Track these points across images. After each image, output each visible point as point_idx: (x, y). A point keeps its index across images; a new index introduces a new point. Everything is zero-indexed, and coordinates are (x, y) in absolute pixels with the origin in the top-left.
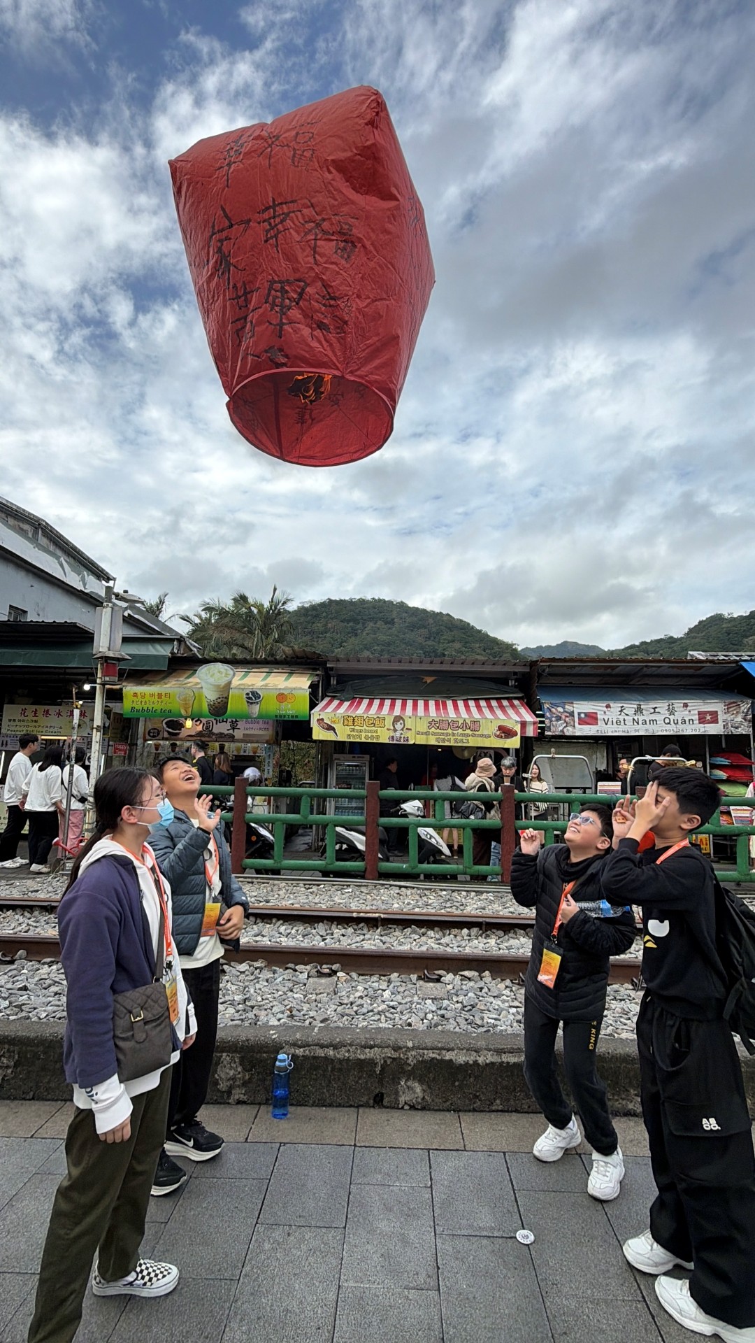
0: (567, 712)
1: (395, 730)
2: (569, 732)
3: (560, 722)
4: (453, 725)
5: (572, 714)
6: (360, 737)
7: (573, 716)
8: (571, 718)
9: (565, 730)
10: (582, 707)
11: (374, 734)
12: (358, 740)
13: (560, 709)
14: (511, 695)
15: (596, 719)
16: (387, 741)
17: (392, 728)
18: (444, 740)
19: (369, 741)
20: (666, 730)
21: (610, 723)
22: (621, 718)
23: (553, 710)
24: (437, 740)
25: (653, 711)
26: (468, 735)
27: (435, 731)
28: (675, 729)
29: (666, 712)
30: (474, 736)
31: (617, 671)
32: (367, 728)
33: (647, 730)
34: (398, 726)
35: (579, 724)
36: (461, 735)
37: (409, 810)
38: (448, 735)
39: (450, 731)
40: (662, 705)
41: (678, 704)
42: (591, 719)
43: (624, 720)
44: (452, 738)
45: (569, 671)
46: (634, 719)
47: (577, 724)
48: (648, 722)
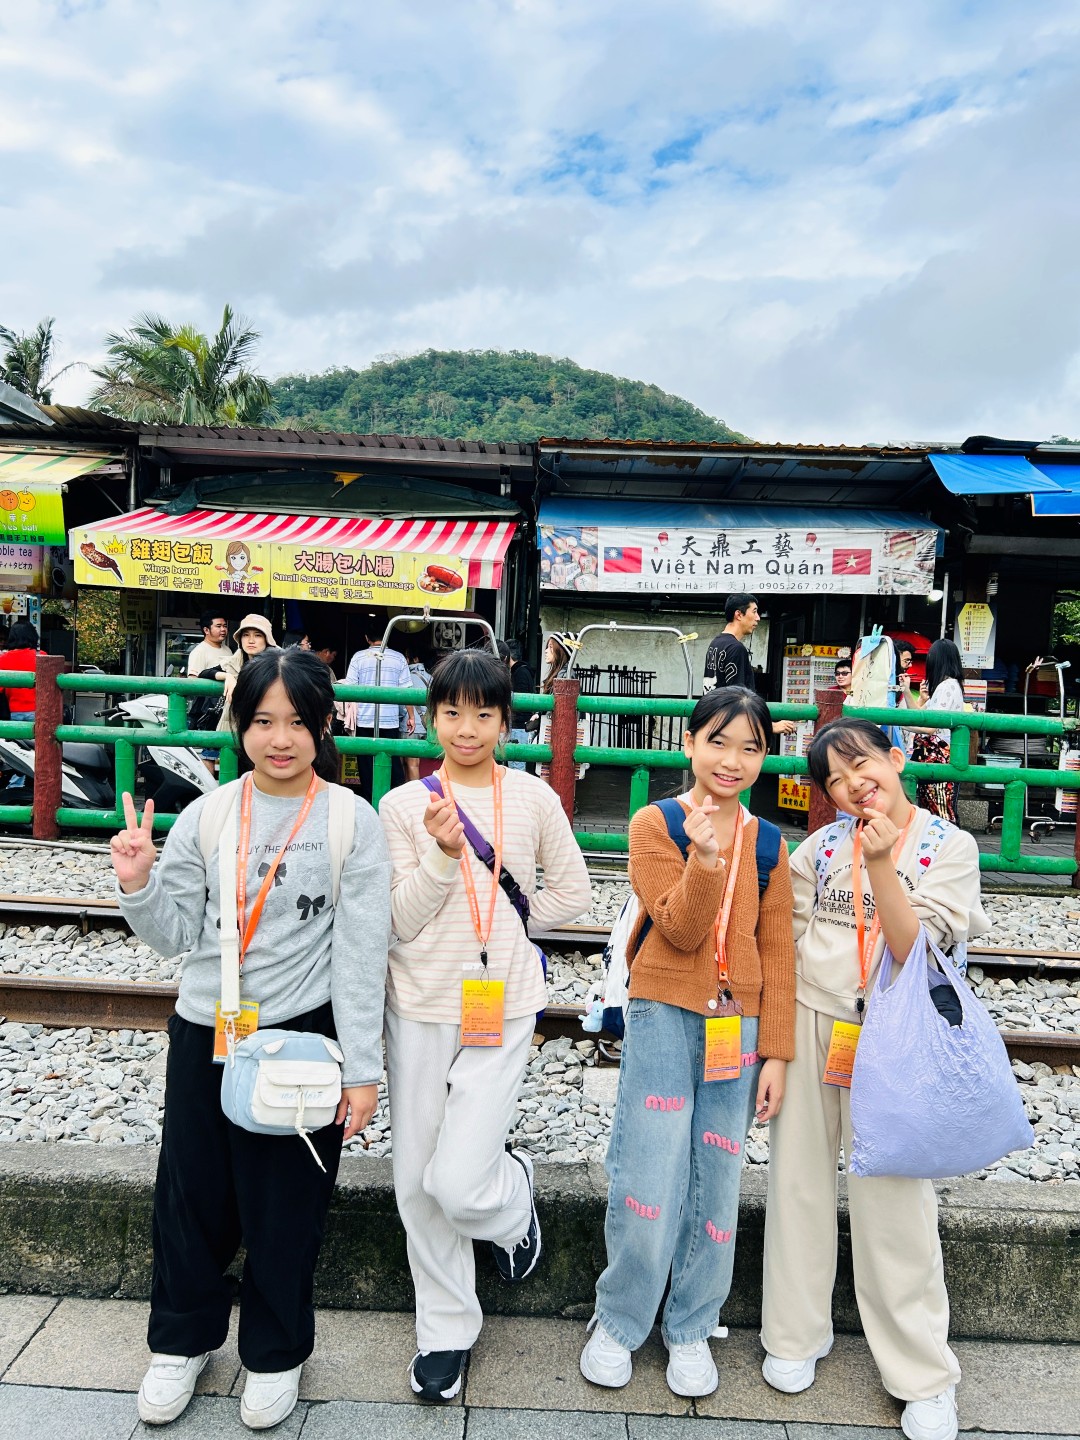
0: (583, 547)
1: (231, 570)
2: (586, 584)
3: (569, 566)
4: (340, 562)
5: (593, 551)
6: (163, 580)
7: (596, 555)
8: (591, 558)
9: (578, 581)
10: (613, 536)
11: (192, 577)
12: (161, 587)
13: (572, 541)
14: (495, 513)
15: (639, 561)
16: (217, 591)
17: (226, 566)
18: (325, 592)
19: (182, 589)
20: (770, 586)
21: (664, 568)
22: (686, 560)
23: (558, 542)
24: (313, 591)
25: (747, 547)
26: (371, 584)
27: (308, 574)
28: (786, 585)
29: (773, 551)
30: (382, 585)
31: (702, 469)
32: (178, 565)
33: (732, 584)
34: (238, 563)
35: (606, 570)
36: (357, 583)
37: (135, 714)
38: (333, 581)
39: (335, 575)
40: (765, 535)
41: (797, 534)
42: (630, 559)
43: (691, 565)
44: (341, 588)
45: (609, 467)
46: (709, 563)
47: (601, 570)
48: (736, 569)
